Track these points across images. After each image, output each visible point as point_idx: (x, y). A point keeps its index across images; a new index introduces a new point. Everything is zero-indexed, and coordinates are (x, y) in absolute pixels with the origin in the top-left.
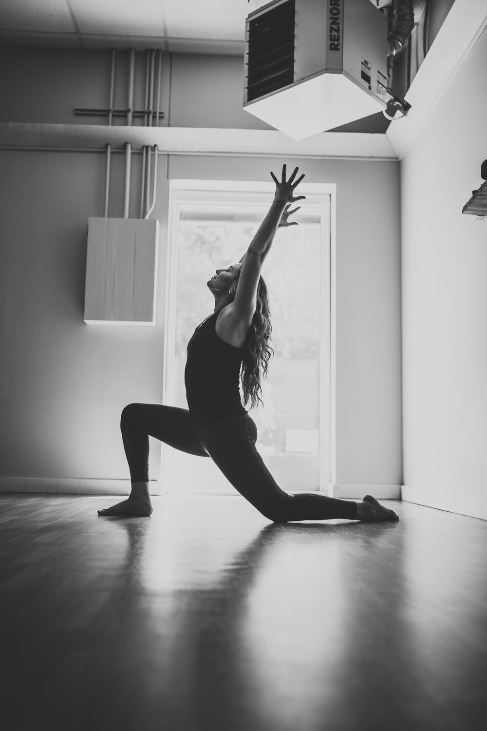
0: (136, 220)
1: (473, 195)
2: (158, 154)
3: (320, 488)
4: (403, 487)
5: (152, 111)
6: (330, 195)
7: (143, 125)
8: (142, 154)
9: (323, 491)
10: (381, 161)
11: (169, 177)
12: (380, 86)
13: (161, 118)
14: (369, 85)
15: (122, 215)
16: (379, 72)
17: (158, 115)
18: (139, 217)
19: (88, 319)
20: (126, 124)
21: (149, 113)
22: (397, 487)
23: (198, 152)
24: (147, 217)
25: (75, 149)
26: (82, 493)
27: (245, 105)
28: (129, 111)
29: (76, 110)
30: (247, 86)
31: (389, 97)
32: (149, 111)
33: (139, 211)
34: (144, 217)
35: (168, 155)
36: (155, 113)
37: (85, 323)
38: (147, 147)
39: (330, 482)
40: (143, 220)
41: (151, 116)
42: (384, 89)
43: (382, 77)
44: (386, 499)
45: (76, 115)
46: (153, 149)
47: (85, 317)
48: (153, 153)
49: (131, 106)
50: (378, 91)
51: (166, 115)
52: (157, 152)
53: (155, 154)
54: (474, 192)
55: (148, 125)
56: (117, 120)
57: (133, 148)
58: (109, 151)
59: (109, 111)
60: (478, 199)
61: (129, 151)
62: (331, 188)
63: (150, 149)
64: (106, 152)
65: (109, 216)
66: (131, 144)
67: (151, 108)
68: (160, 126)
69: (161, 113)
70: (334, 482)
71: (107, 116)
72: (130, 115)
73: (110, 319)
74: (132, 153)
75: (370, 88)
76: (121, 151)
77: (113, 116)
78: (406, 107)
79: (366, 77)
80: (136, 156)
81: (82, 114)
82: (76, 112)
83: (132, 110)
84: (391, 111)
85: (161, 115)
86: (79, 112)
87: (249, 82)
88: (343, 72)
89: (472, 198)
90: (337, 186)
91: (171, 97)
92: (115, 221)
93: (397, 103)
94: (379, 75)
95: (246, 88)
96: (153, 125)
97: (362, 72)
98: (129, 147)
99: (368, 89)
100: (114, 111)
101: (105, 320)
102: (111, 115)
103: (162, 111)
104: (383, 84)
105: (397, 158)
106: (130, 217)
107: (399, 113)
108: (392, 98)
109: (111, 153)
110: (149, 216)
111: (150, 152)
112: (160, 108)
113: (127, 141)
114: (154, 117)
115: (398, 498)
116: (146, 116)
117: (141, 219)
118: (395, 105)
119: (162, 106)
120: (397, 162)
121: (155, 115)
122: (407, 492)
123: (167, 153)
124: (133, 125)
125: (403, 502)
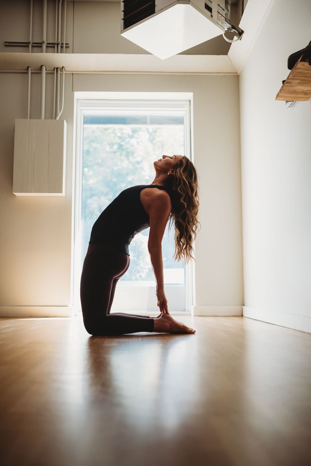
0: (50, 121)
1: (283, 84)
2: (65, 74)
3: (186, 309)
4: (244, 307)
5: (60, 42)
6: (190, 101)
7: (55, 52)
8: (53, 73)
9: (188, 311)
10: (225, 75)
11: (73, 90)
12: (220, 15)
13: (67, 47)
14: (211, 14)
15: (40, 117)
16: (218, 5)
17: (64, 45)
18: (52, 118)
19: (15, 192)
20: (42, 52)
21: (58, 44)
22: (240, 307)
23: (94, 71)
24: (58, 118)
25: (5, 71)
26: (14, 316)
27: (122, 32)
28: (43, 42)
29: (6, 42)
30: (123, 18)
31: (227, 26)
32: (58, 42)
33: (52, 114)
34: (55, 118)
35: (73, 74)
36: (62, 44)
37: (15, 195)
38: (57, 69)
39: (193, 305)
40: (55, 120)
41: (59, 46)
42: (223, 18)
43: (221, 9)
44: (232, 316)
45: (6, 46)
46: (61, 70)
47: (13, 191)
48: (62, 73)
49: (45, 39)
50: (218, 19)
51: (71, 45)
52: (64, 72)
53: (63, 74)
54: (283, 82)
55: (57, 52)
56: (36, 49)
57: (47, 70)
58: (30, 72)
59: (29, 43)
60: (286, 86)
61: (44, 72)
62: (189, 95)
63: (59, 70)
64: (27, 73)
65: (30, 118)
66: (45, 66)
67: (60, 41)
68: (66, 53)
69: (66, 44)
70: (195, 305)
71: (28, 46)
72: (44, 46)
73: (31, 192)
74: (46, 73)
75: (212, 16)
76: (39, 71)
77: (32, 46)
78: (241, 33)
79: (209, 9)
80: (50, 75)
81: (10, 45)
82: (6, 44)
83: (46, 42)
84: (230, 35)
85: (67, 46)
86: (7, 44)
87: (125, 15)
88: (190, 2)
89: (282, 87)
90: (193, 93)
91: (74, 32)
92: (34, 121)
93: (234, 30)
94: (219, 7)
95: (123, 19)
96: (61, 52)
97: (206, 4)
98: (44, 68)
99: (211, 17)
100: (33, 43)
101: (28, 192)
102: (30, 46)
103: (67, 43)
104: (222, 14)
105: (237, 73)
106: (45, 118)
107: (236, 38)
108: (230, 26)
109: (32, 73)
110: (60, 118)
111: (59, 72)
112: (66, 41)
113: (42, 65)
114: (62, 47)
115: (241, 315)
116: (56, 46)
117: (54, 120)
118: (232, 31)
119: (68, 38)
120: (237, 75)
121: (62, 45)
122: (247, 311)
123: (72, 73)
124: (47, 52)
125: (243, 317)
